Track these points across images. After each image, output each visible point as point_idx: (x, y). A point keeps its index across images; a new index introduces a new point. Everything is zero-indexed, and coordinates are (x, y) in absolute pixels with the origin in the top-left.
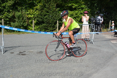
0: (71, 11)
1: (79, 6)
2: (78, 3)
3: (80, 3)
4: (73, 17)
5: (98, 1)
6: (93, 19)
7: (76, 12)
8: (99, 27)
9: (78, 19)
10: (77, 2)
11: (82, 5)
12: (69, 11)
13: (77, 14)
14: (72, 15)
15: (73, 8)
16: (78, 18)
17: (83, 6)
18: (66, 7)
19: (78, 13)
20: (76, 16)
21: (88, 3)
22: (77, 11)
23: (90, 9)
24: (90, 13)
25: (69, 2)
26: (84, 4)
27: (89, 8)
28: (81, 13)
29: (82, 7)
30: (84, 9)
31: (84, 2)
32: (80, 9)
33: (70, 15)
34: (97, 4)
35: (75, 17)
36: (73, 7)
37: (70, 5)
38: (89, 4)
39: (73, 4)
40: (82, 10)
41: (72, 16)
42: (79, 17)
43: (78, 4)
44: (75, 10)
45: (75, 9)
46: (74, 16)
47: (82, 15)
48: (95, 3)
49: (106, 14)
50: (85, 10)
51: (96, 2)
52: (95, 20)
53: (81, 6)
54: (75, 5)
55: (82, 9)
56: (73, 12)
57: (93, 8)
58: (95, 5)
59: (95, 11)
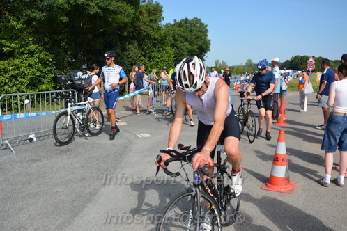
1: (21, 47)
2: (18, 38)
3: (24, 39)
4: (7, 76)
5: (67, 36)
6: (65, 77)
7: (16, 62)
8: (82, 96)
9: (23, 80)
10: (12, 36)
11: (28, 43)
13: (18, 68)
14: (4, 69)
15: (5, 53)
16: (22, 77)
17: (33, 47)
19: (22, 65)
20: (17, 72)
21: (43, 39)
22: (19, 61)
23: (50, 53)
24: (54, 64)
26: (34, 43)
27: (49, 50)
29: (29, 50)
30: (37, 53)
31: (35, 38)
32: (26, 54)
34: (67, 43)
35: (15, 74)
36: (5, 49)
38: (47, 43)
39: (4, 41)
40: (32, 56)
41: (6, 72)
43: (16, 41)
44: (11, 58)
45: (11, 54)
46: (12, 73)
47: (32, 70)
48: (60, 41)
50: (39, 57)
51: (64, 39)
52: (72, 81)
53: (28, 48)
54: (9, 44)
55: (32, 53)
56: (6, 61)
57: (59, 52)
58: (63, 44)
59: (64, 58)
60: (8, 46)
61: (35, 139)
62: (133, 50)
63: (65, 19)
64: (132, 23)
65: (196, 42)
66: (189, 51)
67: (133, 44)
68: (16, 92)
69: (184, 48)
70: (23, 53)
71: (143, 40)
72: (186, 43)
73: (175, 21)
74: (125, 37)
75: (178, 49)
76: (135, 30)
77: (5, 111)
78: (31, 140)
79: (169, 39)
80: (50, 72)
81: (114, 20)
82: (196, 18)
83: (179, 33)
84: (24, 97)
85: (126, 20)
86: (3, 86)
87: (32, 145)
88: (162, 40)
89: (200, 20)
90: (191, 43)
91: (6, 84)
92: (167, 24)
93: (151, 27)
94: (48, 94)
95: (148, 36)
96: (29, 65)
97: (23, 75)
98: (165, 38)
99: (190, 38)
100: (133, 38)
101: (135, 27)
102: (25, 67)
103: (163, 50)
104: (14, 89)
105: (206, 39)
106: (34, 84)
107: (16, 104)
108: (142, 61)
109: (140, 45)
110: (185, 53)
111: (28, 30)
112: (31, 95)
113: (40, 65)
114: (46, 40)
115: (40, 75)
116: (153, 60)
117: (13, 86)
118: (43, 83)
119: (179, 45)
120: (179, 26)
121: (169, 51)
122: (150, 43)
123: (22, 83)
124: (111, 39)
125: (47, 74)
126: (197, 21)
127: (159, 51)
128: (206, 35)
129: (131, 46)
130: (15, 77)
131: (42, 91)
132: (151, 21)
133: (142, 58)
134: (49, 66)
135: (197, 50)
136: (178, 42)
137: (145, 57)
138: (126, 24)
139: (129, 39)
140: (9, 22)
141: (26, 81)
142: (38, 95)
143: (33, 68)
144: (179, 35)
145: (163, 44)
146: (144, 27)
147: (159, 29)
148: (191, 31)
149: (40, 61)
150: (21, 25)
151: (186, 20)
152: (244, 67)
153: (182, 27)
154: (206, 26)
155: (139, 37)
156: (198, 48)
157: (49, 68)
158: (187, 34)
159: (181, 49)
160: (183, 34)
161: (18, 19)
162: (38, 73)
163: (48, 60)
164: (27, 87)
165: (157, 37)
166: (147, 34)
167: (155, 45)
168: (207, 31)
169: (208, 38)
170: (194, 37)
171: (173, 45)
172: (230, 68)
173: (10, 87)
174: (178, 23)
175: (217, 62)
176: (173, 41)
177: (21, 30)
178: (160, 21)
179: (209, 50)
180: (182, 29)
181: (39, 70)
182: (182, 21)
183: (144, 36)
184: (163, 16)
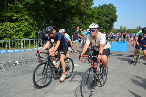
0: (12, 23)
1: (21, 17)
2: (20, 12)
3: (23, 13)
4: (14, 30)
5: (44, 12)
6: (40, 32)
7: (19, 24)
9: (21, 33)
10: (18, 11)
11: (25, 15)
12: (9, 23)
13: (19, 27)
14: (13, 27)
15: (14, 20)
16: (21, 32)
17: (27, 17)
18: (2, 17)
19: (21, 25)
20: (19, 29)
21: (32, 13)
22: (20, 23)
24: (37, 26)
25: (8, 11)
26: (28, 15)
27: (35, 19)
28: (25, 26)
29: (25, 18)
30: (29, 20)
31: (28, 12)
32: (24, 20)
33: (10, 28)
35: (18, 30)
36: (14, 18)
37: (9, 15)
38: (33, 15)
39: (13, 14)
40: (26, 22)
41: (14, 29)
42: (23, 30)
43: (19, 14)
44: (16, 22)
45: (17, 20)
46: (16, 29)
47: (26, 28)
48: (40, 14)
49: (54, 26)
50: (30, 22)
51: (42, 13)
52: (43, 34)
53: (24, 17)
54: (15, 15)
55: (26, 20)
56: (14, 23)
57: (40, 20)
58: (42, 16)
59: (42, 23)
60: (15, 16)
61: (18, 64)
62: (77, 19)
63: (43, 3)
64: (77, 6)
65: (110, 16)
66: (105, 21)
67: (77, 17)
68: (17, 39)
69: (103, 19)
70: (22, 20)
71: (82, 15)
72: (105, 17)
73: (99, 5)
74: (73, 13)
75: (100, 19)
76: (78, 10)
77: (12, 48)
78: (16, 64)
79: (96, 15)
80: (35, 29)
81: (67, 4)
82: (110, 4)
83: (101, 11)
84: (21, 41)
85: (74, 4)
86: (12, 35)
87: (16, 67)
88: (92, 15)
89: (112, 5)
90: (107, 17)
91: (13, 34)
92: (95, 7)
93: (86, 8)
94: (33, 40)
95: (85, 13)
96: (24, 26)
97: (22, 30)
98: (93, 14)
99: (107, 14)
100: (77, 14)
101: (78, 8)
102: (23, 27)
103: (92, 20)
104: (17, 37)
105: (115, 15)
106: (27, 35)
107: (18, 44)
108: (81, 25)
109: (80, 17)
110: (104, 22)
111: (25, 9)
112: (25, 40)
113: (30, 26)
114: (34, 13)
115: (30, 31)
116: (87, 25)
117: (17, 35)
118: (31, 35)
119: (101, 18)
120: (101, 8)
121: (95, 21)
122: (86, 17)
123: (21, 34)
124: (66, 14)
125: (33, 30)
126: (111, 5)
127: (90, 21)
128: (115, 13)
129: (76, 18)
130: (18, 31)
131: (31, 39)
132: (87, 5)
133: (81, 24)
134: (35, 26)
135: (110, 21)
136: (100, 16)
137: (83, 23)
138: (73, 7)
139: (75, 14)
140: (17, 4)
141: (23, 33)
142: (28, 41)
143: (27, 27)
144: (101, 13)
145: (92, 17)
146: (83, 8)
147: (90, 9)
148: (107, 11)
149: (30, 24)
150: (22, 6)
151: (105, 5)
152: (136, 30)
153: (103, 8)
154: (116, 8)
155: (80, 13)
156: (111, 20)
157: (34, 27)
158: (105, 12)
159: (102, 20)
160: (103, 12)
161: (21, 3)
162: (29, 30)
163: (34, 23)
164: (23, 36)
165: (89, 13)
166: (84, 11)
167: (88, 17)
168: (116, 10)
169: (116, 14)
170: (109, 14)
171: (98, 18)
172: (128, 30)
173: (15, 36)
174: (101, 6)
175: (121, 27)
176: (98, 16)
177: (22, 9)
178: (92, 5)
179: (117, 21)
180: (102, 10)
181: (29, 28)
182: (103, 5)
183: (83, 13)
184: (93, 3)
